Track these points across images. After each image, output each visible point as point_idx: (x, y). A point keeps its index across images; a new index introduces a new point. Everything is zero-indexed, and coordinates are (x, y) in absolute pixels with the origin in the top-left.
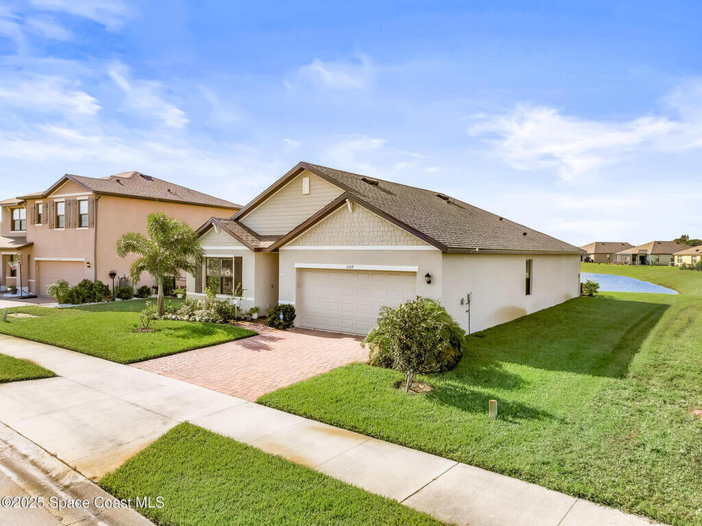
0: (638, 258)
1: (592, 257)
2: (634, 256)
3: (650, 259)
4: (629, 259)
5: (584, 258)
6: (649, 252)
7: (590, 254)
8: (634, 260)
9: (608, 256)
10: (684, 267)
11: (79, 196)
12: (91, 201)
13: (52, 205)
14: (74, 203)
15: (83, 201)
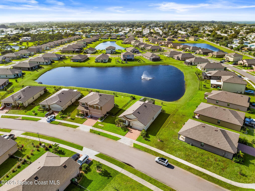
0: (190, 63)
1: (180, 59)
3: (193, 64)
4: (188, 63)
5: (178, 59)
11: (99, 106)
12: (101, 107)
13: (93, 106)
14: (98, 107)
15: (99, 107)
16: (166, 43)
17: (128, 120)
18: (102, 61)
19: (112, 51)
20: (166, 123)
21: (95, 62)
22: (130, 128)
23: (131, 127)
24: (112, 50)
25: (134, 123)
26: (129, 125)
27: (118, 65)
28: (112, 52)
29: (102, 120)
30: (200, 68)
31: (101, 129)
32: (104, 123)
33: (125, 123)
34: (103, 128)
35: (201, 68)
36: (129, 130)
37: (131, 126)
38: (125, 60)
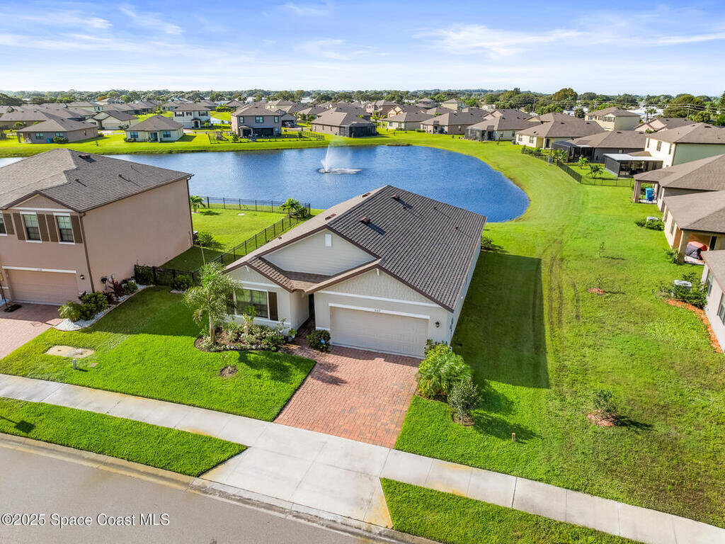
0: (486, 134)
1: (446, 129)
2: (483, 133)
3: (497, 135)
4: (478, 134)
5: (439, 129)
6: (495, 129)
7: (444, 126)
8: (483, 135)
9: (460, 127)
10: (525, 150)
11: (57, 211)
12: (74, 219)
13: (17, 216)
14: (51, 217)
15: (64, 218)
16: (380, 107)
17: (297, 284)
18: (156, 134)
19: (195, 119)
20: (551, 300)
21: (125, 140)
22: (316, 346)
23: (323, 343)
24: (197, 116)
25: (340, 299)
26: (307, 325)
27: (219, 147)
28: (196, 123)
29: (87, 319)
30: (531, 141)
31: (61, 379)
32: (97, 335)
33: (274, 316)
34: (77, 376)
35: (535, 139)
36: (309, 367)
37: (326, 335)
38: (246, 133)
